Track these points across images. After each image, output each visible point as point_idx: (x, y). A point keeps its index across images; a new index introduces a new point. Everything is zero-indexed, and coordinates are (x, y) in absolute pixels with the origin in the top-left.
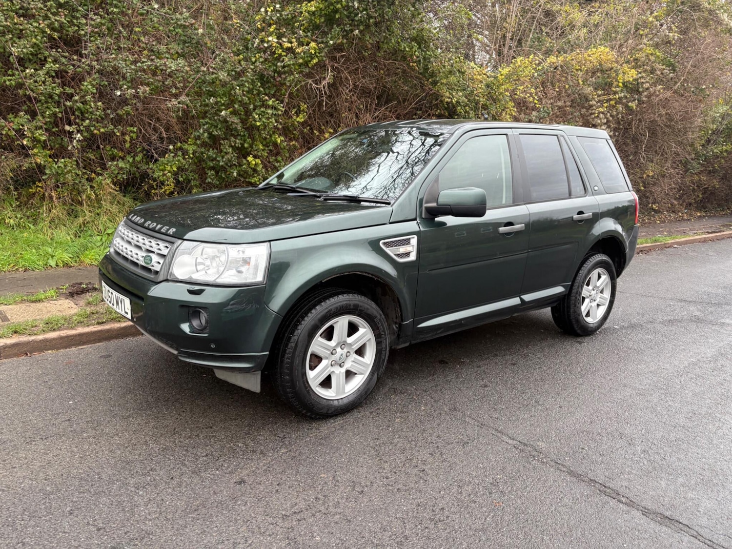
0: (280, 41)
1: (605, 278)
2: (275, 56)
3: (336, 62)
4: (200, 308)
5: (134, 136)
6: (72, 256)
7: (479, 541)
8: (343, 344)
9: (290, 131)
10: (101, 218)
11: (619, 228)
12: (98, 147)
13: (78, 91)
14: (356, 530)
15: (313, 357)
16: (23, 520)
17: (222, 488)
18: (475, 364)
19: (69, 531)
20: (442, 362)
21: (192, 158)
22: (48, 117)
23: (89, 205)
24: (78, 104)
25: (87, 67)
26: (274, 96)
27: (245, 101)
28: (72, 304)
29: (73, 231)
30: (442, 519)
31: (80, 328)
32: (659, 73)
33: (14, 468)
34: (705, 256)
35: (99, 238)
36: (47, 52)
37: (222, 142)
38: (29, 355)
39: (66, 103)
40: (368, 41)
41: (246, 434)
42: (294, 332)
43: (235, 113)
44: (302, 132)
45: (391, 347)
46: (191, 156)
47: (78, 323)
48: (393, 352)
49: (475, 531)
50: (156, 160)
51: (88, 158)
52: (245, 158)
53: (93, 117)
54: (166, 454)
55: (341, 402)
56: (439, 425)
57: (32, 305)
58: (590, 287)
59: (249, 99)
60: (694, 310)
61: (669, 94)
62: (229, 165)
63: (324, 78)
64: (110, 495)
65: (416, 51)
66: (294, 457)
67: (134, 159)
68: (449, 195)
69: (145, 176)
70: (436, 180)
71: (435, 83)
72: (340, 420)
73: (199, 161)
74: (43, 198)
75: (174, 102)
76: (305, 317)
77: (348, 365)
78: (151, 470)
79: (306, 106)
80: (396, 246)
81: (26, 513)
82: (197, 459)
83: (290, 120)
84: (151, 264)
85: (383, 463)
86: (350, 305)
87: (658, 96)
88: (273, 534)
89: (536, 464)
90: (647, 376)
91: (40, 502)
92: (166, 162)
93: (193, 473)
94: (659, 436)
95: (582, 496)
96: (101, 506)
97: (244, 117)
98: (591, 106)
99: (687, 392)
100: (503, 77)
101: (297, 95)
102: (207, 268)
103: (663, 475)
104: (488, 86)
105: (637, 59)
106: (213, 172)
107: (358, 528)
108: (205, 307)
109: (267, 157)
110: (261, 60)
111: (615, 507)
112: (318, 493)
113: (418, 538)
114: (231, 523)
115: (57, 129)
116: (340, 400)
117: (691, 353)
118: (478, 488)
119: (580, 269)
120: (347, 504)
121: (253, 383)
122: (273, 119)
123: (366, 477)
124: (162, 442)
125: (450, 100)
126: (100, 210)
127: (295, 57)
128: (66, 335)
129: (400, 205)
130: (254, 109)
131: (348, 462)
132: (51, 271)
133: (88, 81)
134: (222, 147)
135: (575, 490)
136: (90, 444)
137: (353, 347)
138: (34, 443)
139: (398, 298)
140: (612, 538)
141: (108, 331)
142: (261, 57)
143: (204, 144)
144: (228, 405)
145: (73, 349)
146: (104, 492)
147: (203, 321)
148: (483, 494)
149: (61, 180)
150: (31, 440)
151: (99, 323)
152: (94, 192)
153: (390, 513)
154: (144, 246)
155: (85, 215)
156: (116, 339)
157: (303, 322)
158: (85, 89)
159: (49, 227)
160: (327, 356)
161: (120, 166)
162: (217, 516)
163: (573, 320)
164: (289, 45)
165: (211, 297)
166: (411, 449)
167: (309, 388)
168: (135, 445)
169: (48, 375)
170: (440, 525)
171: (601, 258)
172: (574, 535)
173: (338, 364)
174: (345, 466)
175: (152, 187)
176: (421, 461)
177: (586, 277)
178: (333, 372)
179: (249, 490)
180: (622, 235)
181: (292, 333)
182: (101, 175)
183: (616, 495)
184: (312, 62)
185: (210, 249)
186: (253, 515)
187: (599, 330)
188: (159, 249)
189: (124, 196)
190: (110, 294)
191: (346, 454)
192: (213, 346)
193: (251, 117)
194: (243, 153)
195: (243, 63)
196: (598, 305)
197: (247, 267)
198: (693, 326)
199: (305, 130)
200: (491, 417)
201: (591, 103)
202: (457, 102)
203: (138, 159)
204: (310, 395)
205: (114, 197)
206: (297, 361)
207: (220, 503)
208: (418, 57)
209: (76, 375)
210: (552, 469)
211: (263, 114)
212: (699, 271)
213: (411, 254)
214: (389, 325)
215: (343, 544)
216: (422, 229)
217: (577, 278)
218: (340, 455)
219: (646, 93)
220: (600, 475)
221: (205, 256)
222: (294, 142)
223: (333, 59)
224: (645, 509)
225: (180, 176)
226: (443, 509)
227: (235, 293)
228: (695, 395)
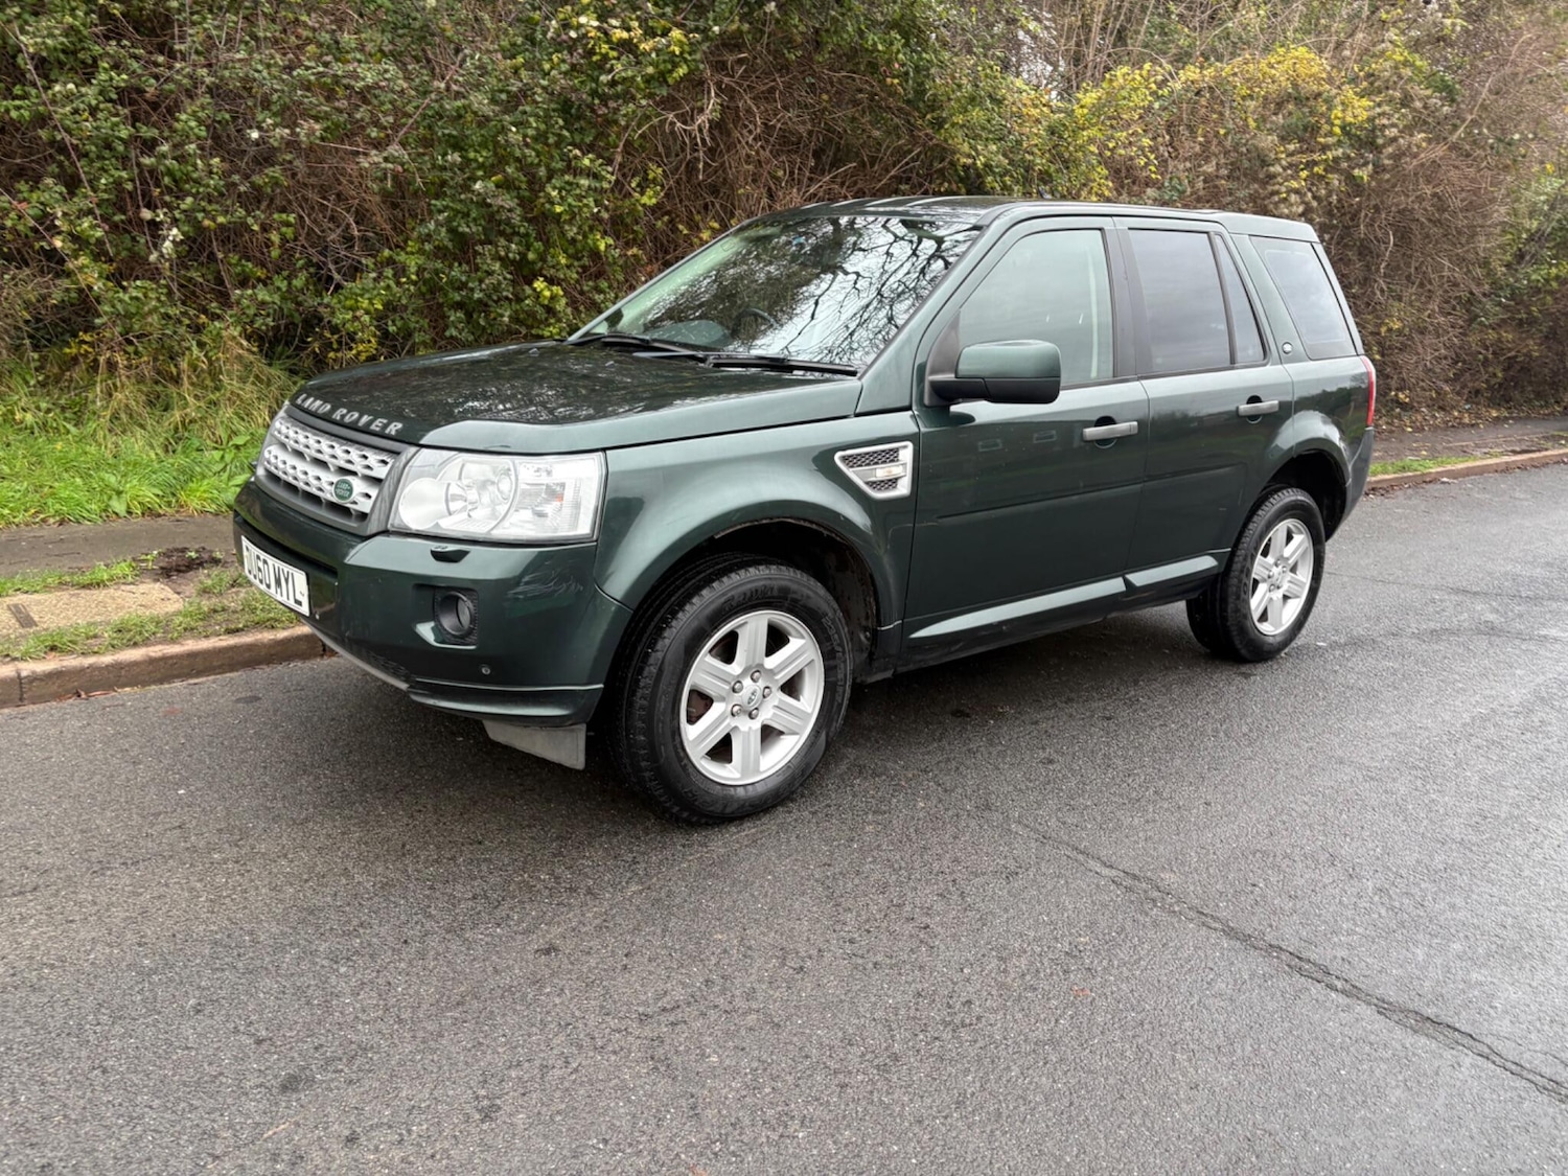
0: (605, 25)
1: (1301, 539)
2: (595, 58)
3: (728, 75)
4: (460, 590)
5: (289, 232)
6: (161, 493)
7: (1045, 1064)
8: (755, 671)
9: (627, 225)
10: (221, 412)
11: (1333, 434)
12: (212, 257)
13: (166, 134)
14: (791, 1043)
15: (695, 696)
16: (99, 1024)
17: (511, 962)
18: (1026, 717)
19: (196, 1046)
20: (959, 714)
21: (415, 283)
22: (105, 191)
23: (192, 384)
24: (167, 162)
25: (185, 81)
26: (589, 149)
27: (529, 160)
28: (168, 592)
29: (162, 440)
30: (968, 1021)
31: (190, 642)
32: (1418, 104)
33: (71, 921)
34: (1507, 498)
35: (217, 455)
36: (97, 48)
37: (479, 248)
38: (83, 696)
39: (142, 160)
40: (796, 27)
41: (555, 856)
42: (655, 644)
43: (507, 185)
44: (652, 228)
45: (854, 679)
46: (414, 277)
47: (185, 629)
48: (858, 689)
49: (1036, 1044)
50: (338, 287)
51: (190, 280)
52: (530, 283)
53: (201, 190)
54: (390, 893)
55: (751, 791)
56: (955, 838)
57: (83, 593)
58: (1270, 559)
59: (538, 156)
60: (1485, 611)
61: (1440, 151)
62: (495, 298)
63: (701, 110)
64: (278, 975)
65: (898, 51)
66: (658, 900)
67: (290, 284)
68: (980, 355)
69: (313, 321)
70: (954, 325)
71: (939, 124)
72: (750, 828)
73: (430, 288)
74: (94, 367)
75: (376, 157)
76: (677, 612)
77: (766, 715)
78: (361, 925)
79: (660, 171)
80: (868, 464)
81: (103, 1010)
82: (454, 905)
83: (627, 202)
84: (351, 499)
85: (841, 911)
86: (772, 589)
87: (1415, 156)
88: (622, 1049)
89: (1157, 915)
90: (1385, 742)
91: (131, 988)
92: (358, 291)
93: (448, 932)
94: (1411, 860)
95: (1252, 976)
96: (262, 995)
97: (527, 194)
98: (1271, 177)
99: (1469, 774)
100: (1086, 111)
101: (641, 146)
102: (470, 507)
103: (1420, 937)
104: (1052, 131)
105: (1373, 75)
106: (460, 314)
107: (795, 1039)
108: (469, 588)
109: (577, 281)
110: (565, 67)
111: (1321, 998)
112: (710, 971)
113: (919, 1057)
114: (534, 1029)
115: (123, 217)
116: (750, 788)
117: (1477, 697)
118: (1041, 962)
119: (1249, 519)
120: (771, 993)
121: (569, 750)
122: (591, 199)
123: (808, 940)
124: (380, 870)
125: (970, 161)
126: (218, 394)
127: (638, 63)
128: (160, 654)
129: (877, 377)
130: (549, 179)
131: (770, 910)
132: (117, 525)
133: (189, 111)
134: (479, 261)
135: (1240, 965)
136: (229, 875)
137: (777, 677)
138: (109, 873)
139: (871, 576)
140: (1317, 1058)
141: (250, 647)
142: (564, 61)
143: (440, 252)
144: (513, 798)
145: (178, 684)
146: (266, 969)
147: (465, 618)
148: (1052, 974)
149: (136, 327)
150: (103, 868)
151: (230, 632)
152: (205, 356)
153: (861, 1009)
154: (333, 460)
155: (186, 405)
156: (268, 664)
157: (674, 623)
158: (183, 130)
159: (110, 431)
160: (724, 694)
161: (260, 297)
162: (504, 1015)
163: (1233, 628)
164: (625, 35)
165: (480, 567)
166: (900, 884)
167: (685, 761)
168: (323, 876)
169: (127, 736)
170: (964, 1033)
171: (1293, 498)
172: (1239, 1051)
173: (745, 712)
174: (763, 918)
175: (328, 346)
176: (921, 908)
177: (1261, 538)
178: (736, 728)
179: (566, 966)
180: (1339, 449)
181: (652, 644)
182: (219, 317)
183: (1322, 975)
184: (675, 75)
185: (478, 466)
186: (577, 1013)
187: (1286, 650)
188: (368, 467)
189: (270, 365)
190: (261, 564)
191: (766, 895)
192: (486, 671)
193: (542, 194)
194: (524, 272)
195: (523, 73)
196: (1286, 598)
197: (556, 504)
198: (1482, 643)
199: (659, 223)
200: (1064, 823)
201: (1272, 169)
202: (987, 165)
203: (298, 283)
204: (688, 775)
205: (248, 367)
206: (662, 704)
207: (509, 990)
208: (903, 65)
209: (189, 737)
210: (1191, 926)
211: (568, 188)
212: (1495, 530)
213: (900, 482)
214: (852, 633)
215: (765, 1070)
216: (923, 430)
217: (1244, 540)
218: (753, 895)
219: (1390, 150)
220: (1290, 935)
221: (465, 482)
222: (635, 250)
223: (720, 66)
224: (1383, 1001)
225: (390, 323)
226: (969, 1002)
227: (531, 558)
228: (1485, 779)
